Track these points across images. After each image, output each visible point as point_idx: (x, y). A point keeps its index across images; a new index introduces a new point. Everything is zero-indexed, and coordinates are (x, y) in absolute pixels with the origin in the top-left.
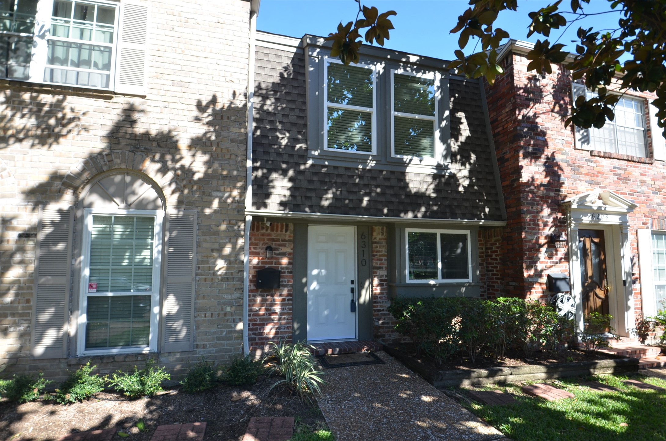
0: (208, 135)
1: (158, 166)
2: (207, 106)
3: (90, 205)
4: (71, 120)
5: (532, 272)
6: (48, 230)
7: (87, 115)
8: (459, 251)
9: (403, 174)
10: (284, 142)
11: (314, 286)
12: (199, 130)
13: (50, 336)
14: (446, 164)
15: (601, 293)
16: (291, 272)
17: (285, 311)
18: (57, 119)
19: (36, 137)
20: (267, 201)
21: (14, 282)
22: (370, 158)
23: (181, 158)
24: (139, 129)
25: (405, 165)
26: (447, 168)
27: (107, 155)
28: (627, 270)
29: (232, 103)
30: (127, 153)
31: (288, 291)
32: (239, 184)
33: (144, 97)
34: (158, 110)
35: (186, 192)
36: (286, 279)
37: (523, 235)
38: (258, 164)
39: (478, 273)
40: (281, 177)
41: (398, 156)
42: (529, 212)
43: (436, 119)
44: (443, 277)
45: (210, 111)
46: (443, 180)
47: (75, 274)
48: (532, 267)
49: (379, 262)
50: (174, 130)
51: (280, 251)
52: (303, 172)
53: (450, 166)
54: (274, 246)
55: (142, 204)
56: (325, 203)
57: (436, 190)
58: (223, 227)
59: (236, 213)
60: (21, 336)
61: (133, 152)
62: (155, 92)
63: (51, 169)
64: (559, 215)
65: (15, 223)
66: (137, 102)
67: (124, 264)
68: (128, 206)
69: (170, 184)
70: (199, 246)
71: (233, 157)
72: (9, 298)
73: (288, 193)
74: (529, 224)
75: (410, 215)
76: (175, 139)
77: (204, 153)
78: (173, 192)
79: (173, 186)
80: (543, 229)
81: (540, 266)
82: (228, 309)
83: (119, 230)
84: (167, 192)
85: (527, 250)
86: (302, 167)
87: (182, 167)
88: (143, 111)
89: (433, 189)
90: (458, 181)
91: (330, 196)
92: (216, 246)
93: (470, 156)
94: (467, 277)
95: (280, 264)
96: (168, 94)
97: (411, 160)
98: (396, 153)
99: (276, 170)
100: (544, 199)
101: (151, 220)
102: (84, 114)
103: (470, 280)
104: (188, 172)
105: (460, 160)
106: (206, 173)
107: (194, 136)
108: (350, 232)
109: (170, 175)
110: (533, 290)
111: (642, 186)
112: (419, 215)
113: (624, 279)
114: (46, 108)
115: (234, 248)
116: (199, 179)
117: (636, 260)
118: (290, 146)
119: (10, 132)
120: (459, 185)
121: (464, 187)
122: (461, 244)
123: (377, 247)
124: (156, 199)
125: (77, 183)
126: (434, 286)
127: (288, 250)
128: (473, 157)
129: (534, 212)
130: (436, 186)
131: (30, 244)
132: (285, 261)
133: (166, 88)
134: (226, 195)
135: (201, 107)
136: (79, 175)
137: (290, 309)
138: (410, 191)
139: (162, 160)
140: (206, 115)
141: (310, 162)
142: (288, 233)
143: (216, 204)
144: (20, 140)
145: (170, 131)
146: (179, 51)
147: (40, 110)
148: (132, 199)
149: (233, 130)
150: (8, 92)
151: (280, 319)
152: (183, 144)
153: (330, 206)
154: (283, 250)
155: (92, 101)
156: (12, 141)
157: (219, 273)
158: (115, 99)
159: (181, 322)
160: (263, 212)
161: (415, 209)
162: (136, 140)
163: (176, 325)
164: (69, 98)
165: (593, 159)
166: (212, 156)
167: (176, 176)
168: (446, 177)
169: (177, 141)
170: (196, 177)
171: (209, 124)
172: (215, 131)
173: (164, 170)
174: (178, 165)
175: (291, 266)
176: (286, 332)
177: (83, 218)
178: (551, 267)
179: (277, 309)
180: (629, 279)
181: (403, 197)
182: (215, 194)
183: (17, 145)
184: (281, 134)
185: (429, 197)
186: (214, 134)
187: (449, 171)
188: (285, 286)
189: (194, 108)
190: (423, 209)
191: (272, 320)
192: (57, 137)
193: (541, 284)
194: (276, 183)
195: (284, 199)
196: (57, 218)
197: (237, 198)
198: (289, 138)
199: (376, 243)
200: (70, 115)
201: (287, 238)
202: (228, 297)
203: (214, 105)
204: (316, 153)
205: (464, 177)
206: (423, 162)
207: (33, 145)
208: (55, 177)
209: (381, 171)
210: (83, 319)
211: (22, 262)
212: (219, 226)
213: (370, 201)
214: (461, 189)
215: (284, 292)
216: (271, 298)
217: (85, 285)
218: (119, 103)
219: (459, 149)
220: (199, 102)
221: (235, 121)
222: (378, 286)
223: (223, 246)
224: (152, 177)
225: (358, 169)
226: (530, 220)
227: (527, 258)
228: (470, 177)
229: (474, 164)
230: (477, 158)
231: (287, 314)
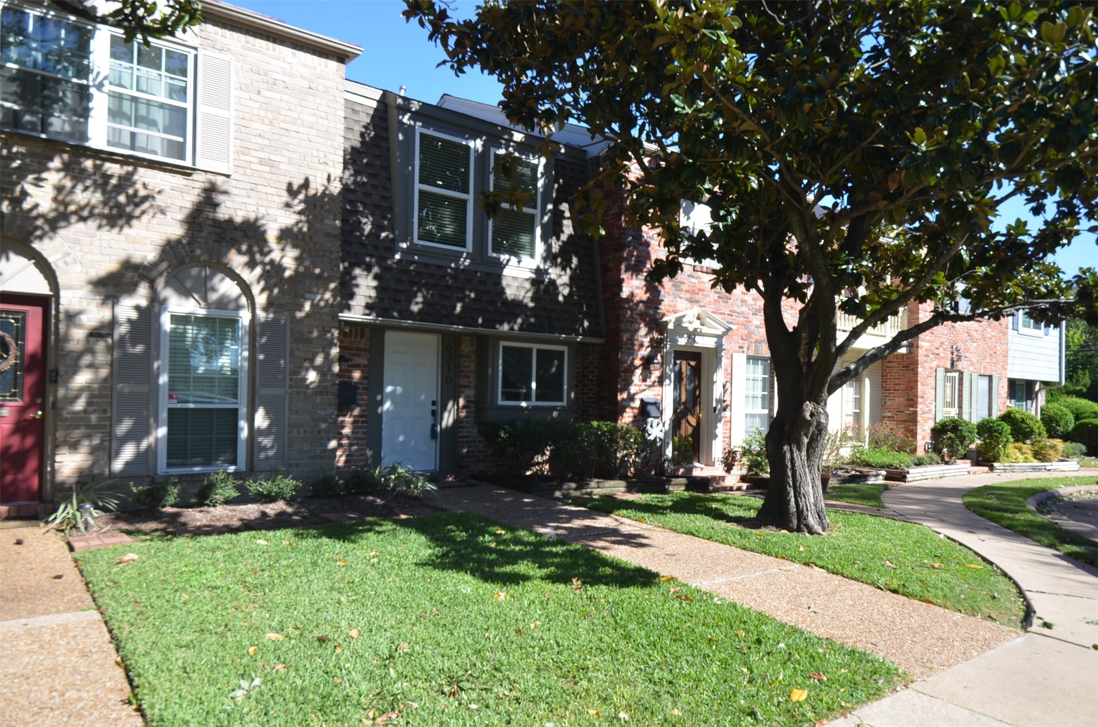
0: (300, 225)
1: (245, 259)
2: (298, 192)
3: (166, 302)
4: (145, 199)
5: (625, 396)
7: (163, 194)
8: (554, 370)
9: (499, 276)
10: (367, 229)
11: (387, 405)
12: (289, 219)
13: (128, 452)
14: (546, 267)
15: (693, 421)
16: (365, 389)
17: (359, 436)
18: (128, 196)
19: (102, 216)
20: (352, 303)
21: (82, 390)
22: (465, 255)
23: (270, 251)
24: (223, 213)
25: (501, 266)
26: (546, 272)
27: (188, 244)
28: (719, 397)
29: (326, 188)
30: (211, 242)
31: (362, 411)
32: (332, 286)
33: (228, 176)
34: (243, 193)
35: (276, 291)
36: (363, 397)
37: (620, 355)
39: (573, 395)
40: (365, 273)
41: (495, 255)
42: (627, 331)
43: (537, 212)
44: (537, 399)
45: (301, 196)
46: (542, 287)
47: (153, 380)
48: (626, 390)
49: (466, 380)
50: (263, 218)
51: (354, 362)
52: (389, 269)
53: (550, 271)
54: (346, 356)
55: (223, 303)
56: (415, 308)
57: (533, 299)
58: (315, 334)
59: (330, 319)
60: (93, 451)
61: (217, 242)
62: (241, 171)
63: (121, 255)
64: (656, 335)
65: (84, 319)
66: (219, 180)
67: (200, 372)
68: (209, 306)
69: (258, 282)
70: (291, 354)
71: (327, 254)
72: (80, 405)
73: (373, 293)
74: (627, 344)
75: (506, 327)
76: (262, 229)
77: (295, 246)
78: (262, 291)
79: (262, 283)
80: (639, 350)
81: (633, 389)
82: (322, 426)
83: (192, 331)
84: (256, 289)
85: (623, 372)
87: (272, 262)
88: (225, 193)
89: (531, 297)
90: (558, 288)
91: (419, 299)
92: (310, 355)
93: (571, 259)
94: (561, 400)
95: (351, 377)
96: (256, 173)
97: (508, 261)
98: (493, 251)
99: (359, 265)
100: (643, 316)
101: (234, 322)
102: (159, 192)
103: (564, 403)
104: (277, 268)
105: (561, 263)
106: (296, 271)
107: (283, 226)
108: (434, 342)
109: (258, 270)
110: (625, 415)
111: (742, 305)
112: (516, 327)
113: (714, 405)
114: (114, 181)
115: (326, 358)
116: (291, 277)
117: (728, 385)
118: (374, 234)
119: (72, 208)
120: (558, 294)
121: (564, 296)
122: (556, 362)
123: (465, 362)
124: (239, 297)
125: (154, 273)
126: (527, 408)
127: (364, 361)
128: (575, 261)
129: (631, 331)
130: (534, 293)
131: (100, 346)
132: (357, 375)
133: (253, 166)
134: (319, 297)
135: (292, 192)
136: (155, 265)
137: (364, 433)
138: (507, 298)
139: (250, 252)
140: (296, 201)
141: (398, 257)
142: (364, 340)
143: (307, 307)
144: (83, 219)
145: (257, 220)
146: (267, 121)
147: (106, 183)
148: (213, 297)
149: (327, 222)
150: (66, 156)
151: (350, 445)
152: (272, 235)
153: (420, 311)
154: (357, 361)
155: (167, 176)
156: (74, 219)
157: (312, 386)
158: (195, 176)
159: (272, 438)
161: (511, 320)
162: (221, 228)
163: (267, 441)
164: (141, 171)
165: (695, 274)
166: (303, 251)
167: (264, 271)
168: (546, 283)
169: (265, 232)
170: (287, 274)
171: (301, 213)
172: (307, 221)
173: (252, 265)
174: (267, 259)
175: (365, 381)
176: (360, 461)
177: (161, 315)
178: (644, 390)
179: (347, 431)
180: (719, 407)
181: (499, 305)
182: (307, 295)
183: (81, 225)
184: (364, 217)
185: (526, 305)
186: (306, 225)
187: (548, 277)
188: (359, 405)
189: (285, 194)
190: (519, 321)
192: (129, 218)
193: (632, 408)
194: (359, 281)
195: (370, 301)
196: (134, 315)
197: (331, 301)
198: (373, 224)
199: (463, 356)
200: (142, 193)
201: (362, 346)
202: (322, 413)
203: (307, 190)
204: (405, 246)
205: (564, 284)
206: (521, 264)
207: (100, 227)
208: (128, 266)
209: (476, 272)
210: (163, 431)
211: (91, 366)
212: (311, 333)
213: (463, 308)
214: (561, 298)
215: (356, 412)
216: (341, 419)
217: (164, 395)
218: (199, 181)
219: (560, 250)
220: (290, 185)
221: (329, 211)
222: (464, 407)
223: (315, 355)
224: (238, 271)
225: (451, 268)
226: (627, 340)
227: (622, 381)
228: (570, 285)
229: (575, 269)
230: (578, 261)
231: (361, 439)
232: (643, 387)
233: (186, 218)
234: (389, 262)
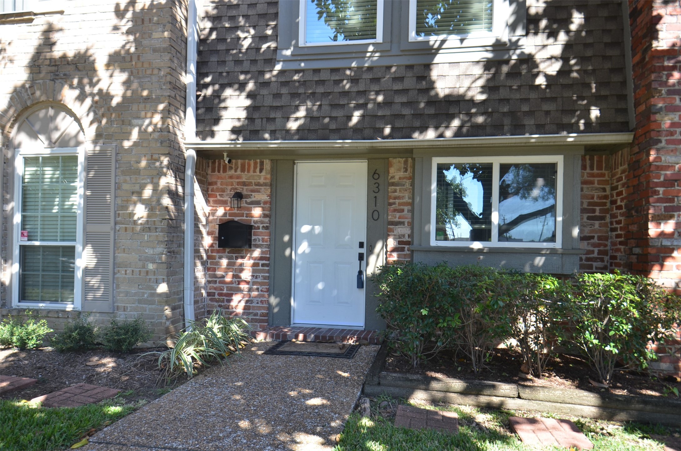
0: (127, 47)
1: (77, 92)
2: (126, 10)
3: (19, 145)
7: (12, 45)
8: (537, 193)
9: (428, 67)
10: (246, 44)
11: (304, 247)
12: (117, 42)
14: (514, 39)
16: (267, 228)
17: (259, 280)
20: (215, 128)
22: (371, 48)
23: (99, 81)
24: (57, 52)
25: (432, 52)
26: (515, 45)
27: (30, 87)
30: (48, 81)
31: (262, 252)
32: (161, 107)
33: (62, 13)
34: (76, 25)
35: (104, 121)
36: (260, 237)
37: (653, 155)
38: (208, 80)
39: (576, 232)
40: (237, 93)
41: (421, 39)
42: (670, 109)
45: (129, 15)
46: (505, 69)
47: (9, 220)
48: (671, 217)
49: (398, 215)
50: (91, 47)
51: (253, 199)
52: (267, 84)
53: (523, 42)
54: (245, 193)
55: (64, 142)
56: (293, 125)
57: (485, 89)
58: (143, 163)
59: (159, 145)
61: (53, 80)
62: (72, 4)
66: (55, 20)
67: (54, 211)
68: (52, 144)
69: (88, 115)
70: (117, 188)
71: (156, 72)
73: (243, 114)
75: (431, 134)
76: (92, 59)
77: (123, 70)
78: (92, 123)
79: (91, 115)
82: (151, 266)
83: (49, 172)
84: (85, 124)
85: (662, 185)
86: (267, 76)
87: (100, 90)
88: (61, 30)
89: (482, 87)
90: (537, 66)
91: (302, 113)
92: (137, 188)
93: (570, 16)
94: (551, 238)
95: (250, 215)
97: (443, 42)
98: (418, 33)
99: (230, 85)
101: (74, 159)
102: (9, 44)
103: (558, 244)
104: (106, 97)
105: (546, 28)
106: (124, 97)
107: (112, 51)
109: (88, 102)
112: (449, 134)
115: (155, 190)
116: (118, 104)
118: (254, 48)
120: (537, 75)
121: (547, 76)
123: (395, 191)
124: (78, 133)
125: (4, 120)
126: (480, 251)
127: (263, 196)
128: (578, 19)
130: (488, 80)
132: (257, 212)
134: (147, 122)
135: (119, 13)
136: (5, 113)
137: (265, 278)
138: (437, 94)
139: (81, 86)
140: (125, 21)
141: (278, 67)
142: (263, 173)
143: (135, 134)
145: (87, 50)
148: (56, 135)
149: (155, 35)
151: (250, 290)
152: (101, 63)
153: (299, 130)
154: (257, 197)
157: (140, 222)
158: (36, 21)
159: (99, 278)
160: (210, 143)
161: (441, 123)
162: (55, 65)
163: (94, 281)
166: (131, 74)
167: (95, 103)
168: (513, 62)
169: (93, 62)
170: (114, 102)
171: (128, 32)
172: (135, 40)
173: (81, 98)
175: (267, 220)
176: (260, 308)
177: (14, 158)
179: (246, 275)
181: (422, 105)
182: (135, 121)
184: (243, 31)
185: (472, 101)
186: (134, 45)
187: (518, 52)
188: (257, 246)
189: (113, 15)
190: (456, 123)
191: (240, 290)
194: (228, 103)
195: (238, 124)
197: (160, 124)
198: (253, 37)
199: (393, 184)
201: (262, 181)
202: (149, 251)
203: (134, 7)
204: (288, 53)
205: (551, 58)
206: (465, 43)
209: (389, 68)
210: (14, 268)
212: (139, 162)
213: (363, 116)
214: (541, 81)
215: (257, 253)
216: (240, 261)
218: (40, 23)
219: (545, 10)
220: (118, 5)
221: (158, 23)
222: (394, 250)
223: (143, 187)
224: (70, 106)
225: (350, 69)
226: (673, 125)
227: (659, 200)
228: (564, 57)
229: (578, 31)
230: (586, 19)
231: (261, 284)
233: (29, 63)
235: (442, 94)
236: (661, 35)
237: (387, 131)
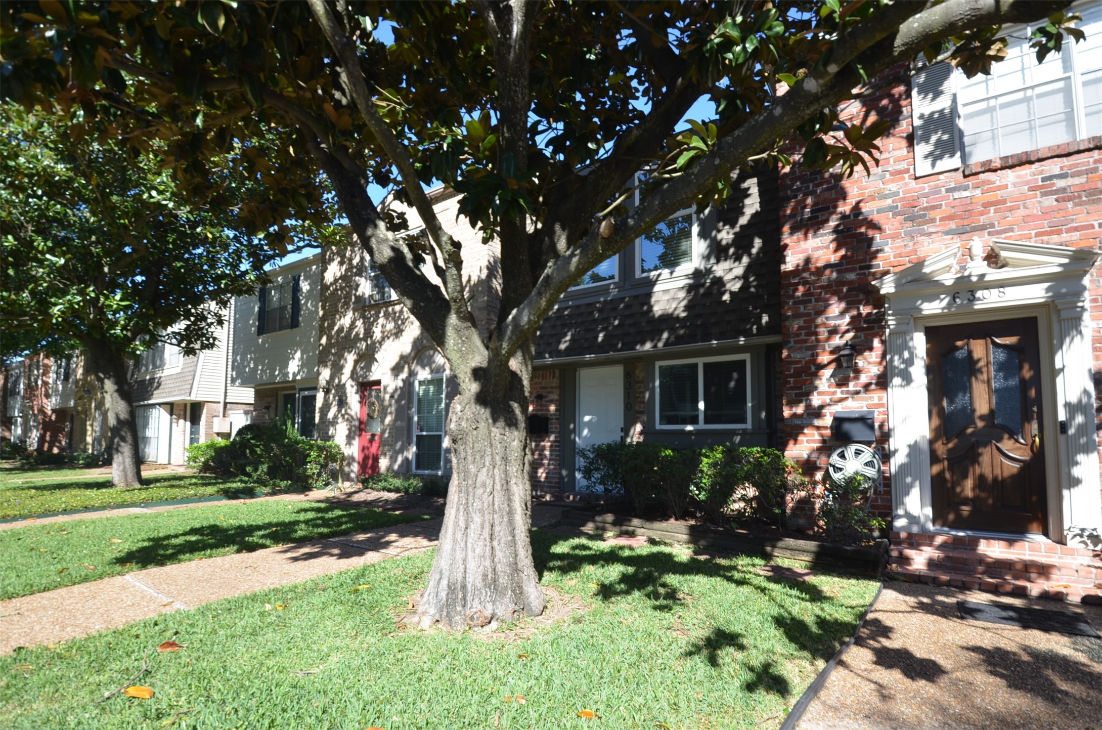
3: (416, 374)
5: (800, 409)
6: (399, 392)
8: (732, 384)
9: (649, 295)
11: (584, 433)
13: (400, 459)
14: (709, 266)
15: (1016, 450)
16: (558, 419)
17: (554, 457)
19: (394, 334)
21: (388, 425)
22: (612, 286)
25: (651, 284)
26: (709, 271)
27: (421, 338)
28: (1073, 399)
29: (479, 277)
31: (556, 437)
36: (554, 425)
37: (785, 353)
39: (762, 414)
41: (643, 275)
42: (797, 316)
43: (694, 210)
44: (706, 422)
46: (702, 291)
47: (410, 419)
48: (801, 402)
51: (549, 398)
53: (715, 268)
54: (544, 394)
55: (437, 370)
56: (563, 346)
57: (687, 308)
60: (390, 458)
63: (399, 354)
64: (865, 310)
65: (389, 388)
67: (433, 413)
68: (432, 372)
72: (388, 433)
75: (648, 346)
80: (828, 339)
81: (816, 400)
83: (431, 389)
85: (794, 375)
89: (685, 306)
90: (724, 285)
93: (752, 243)
94: (743, 420)
95: (548, 410)
97: (659, 275)
98: (643, 271)
100: (834, 287)
101: (441, 380)
103: (749, 425)
105: (734, 254)
108: (618, 371)
110: (800, 438)
112: (660, 345)
113: (1061, 417)
119: (386, 334)
120: (724, 293)
121: (732, 293)
122: (735, 375)
123: (640, 387)
125: (410, 359)
126: (692, 433)
127: (556, 397)
128: (757, 244)
129: (809, 314)
130: (690, 301)
131: (393, 401)
132: (552, 408)
136: (410, 354)
137: (558, 455)
138: (654, 315)
141: (556, 307)
142: (555, 380)
144: (389, 338)
148: (434, 366)
151: (549, 464)
153: (567, 348)
154: (552, 397)
156: (387, 339)
161: (654, 335)
165: (971, 181)
168: (708, 285)
175: (558, 413)
176: (554, 478)
177: (414, 382)
178: (841, 400)
179: (547, 453)
180: (1079, 419)
181: (643, 324)
183: (389, 341)
185: (678, 317)
187: (711, 276)
188: (552, 433)
190: (665, 335)
191: (543, 465)
192: (402, 332)
193: (818, 428)
196: (402, 384)
199: (638, 382)
201: (554, 385)
205: (736, 277)
206: (674, 275)
207: (393, 340)
208: (402, 357)
209: (624, 298)
210: (414, 449)
211: (390, 413)
213: (605, 336)
214: (726, 297)
215: (552, 438)
216: (542, 444)
217: (415, 426)
219: (734, 240)
221: (481, 292)
222: (641, 433)
225: (599, 302)
226: (800, 328)
227: (792, 388)
228: (745, 277)
229: (758, 253)
230: (763, 242)
231: (555, 460)
232: (839, 394)
234: (550, 313)
235: (657, 315)
236: (788, 259)
237: (620, 345)
